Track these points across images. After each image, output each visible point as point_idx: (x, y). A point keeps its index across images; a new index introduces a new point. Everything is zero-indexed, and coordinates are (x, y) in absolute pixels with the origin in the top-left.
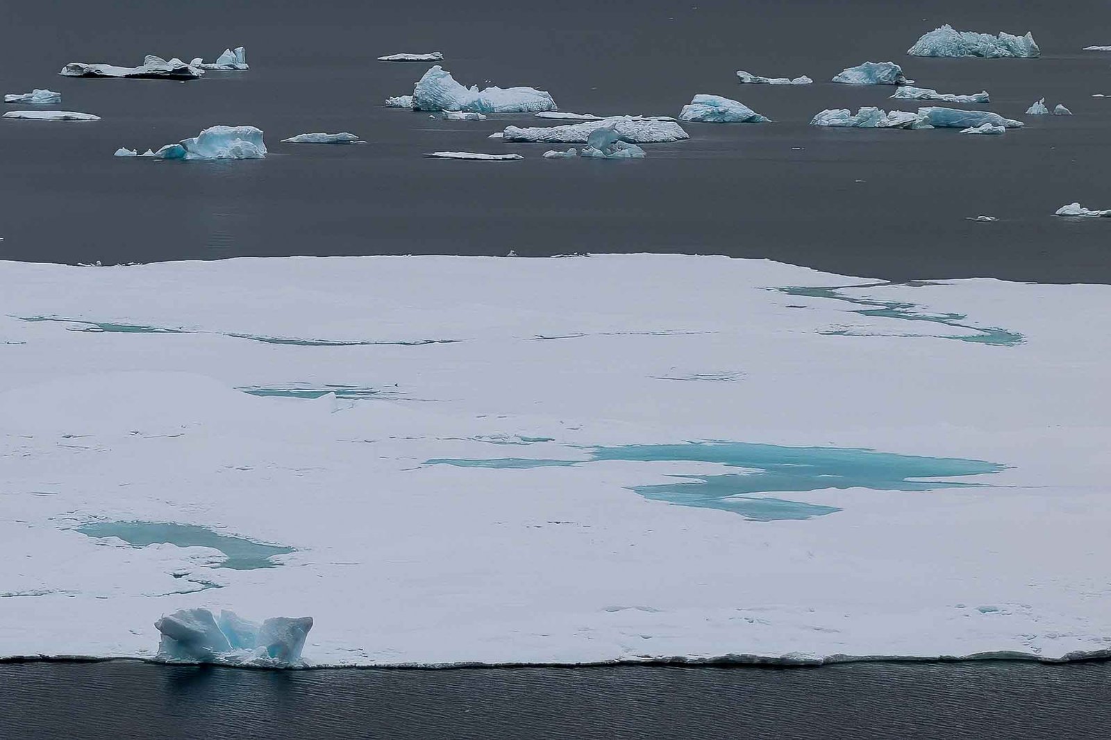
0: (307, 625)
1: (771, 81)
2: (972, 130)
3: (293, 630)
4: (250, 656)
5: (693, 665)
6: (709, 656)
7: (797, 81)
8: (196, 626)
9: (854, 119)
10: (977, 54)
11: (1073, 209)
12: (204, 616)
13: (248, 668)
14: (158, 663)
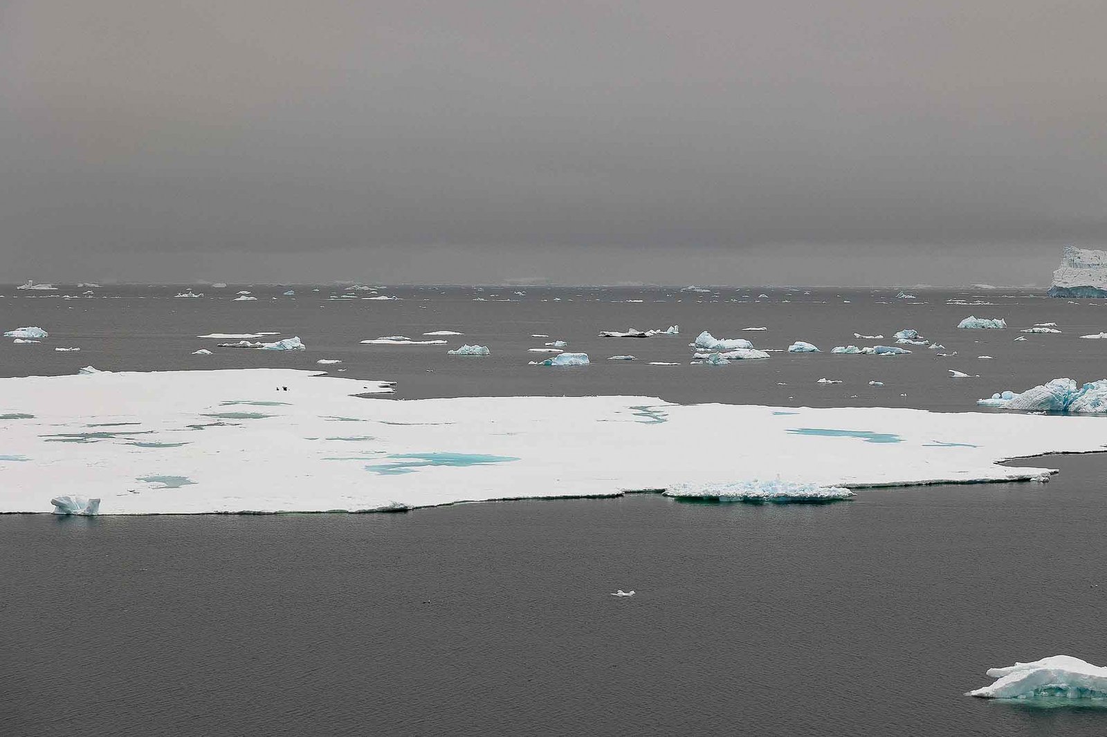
0: (99, 501)
1: (867, 337)
2: (883, 354)
3: (93, 503)
4: (80, 512)
5: (231, 514)
6: (236, 511)
7: (878, 337)
8: (64, 502)
9: (846, 350)
10: (983, 327)
11: (823, 380)
12: (68, 499)
13: (80, 515)
14: (53, 514)
